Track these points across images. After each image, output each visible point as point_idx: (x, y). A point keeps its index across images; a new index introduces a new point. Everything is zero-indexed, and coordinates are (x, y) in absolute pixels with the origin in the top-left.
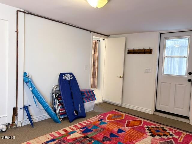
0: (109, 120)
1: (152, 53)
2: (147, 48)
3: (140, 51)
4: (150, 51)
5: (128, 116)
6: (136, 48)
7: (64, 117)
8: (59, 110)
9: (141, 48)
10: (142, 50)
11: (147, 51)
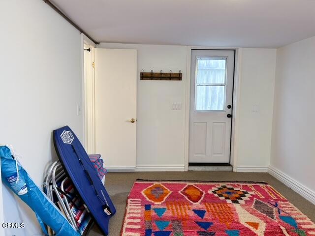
0: (160, 201)
1: (181, 80)
2: (175, 71)
3: (162, 76)
4: (178, 77)
5: (170, 184)
6: (157, 70)
7: (84, 229)
8: (74, 218)
9: (166, 70)
10: (167, 74)
11: (174, 76)
